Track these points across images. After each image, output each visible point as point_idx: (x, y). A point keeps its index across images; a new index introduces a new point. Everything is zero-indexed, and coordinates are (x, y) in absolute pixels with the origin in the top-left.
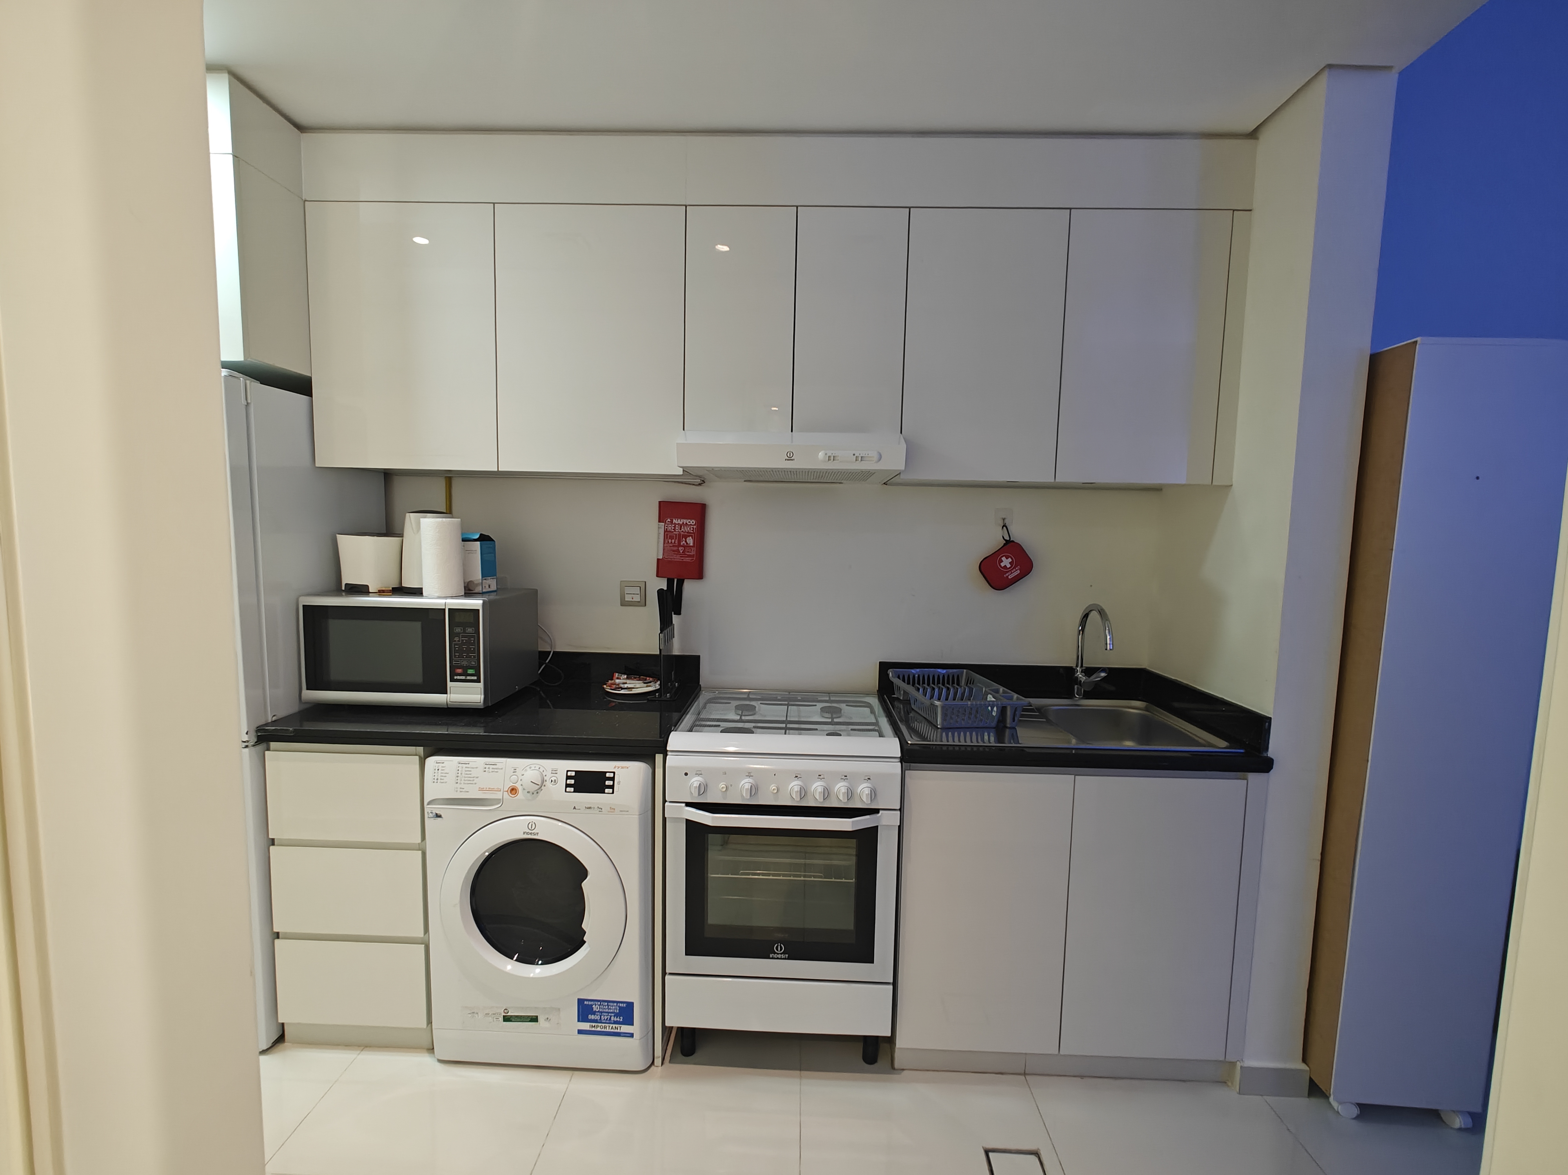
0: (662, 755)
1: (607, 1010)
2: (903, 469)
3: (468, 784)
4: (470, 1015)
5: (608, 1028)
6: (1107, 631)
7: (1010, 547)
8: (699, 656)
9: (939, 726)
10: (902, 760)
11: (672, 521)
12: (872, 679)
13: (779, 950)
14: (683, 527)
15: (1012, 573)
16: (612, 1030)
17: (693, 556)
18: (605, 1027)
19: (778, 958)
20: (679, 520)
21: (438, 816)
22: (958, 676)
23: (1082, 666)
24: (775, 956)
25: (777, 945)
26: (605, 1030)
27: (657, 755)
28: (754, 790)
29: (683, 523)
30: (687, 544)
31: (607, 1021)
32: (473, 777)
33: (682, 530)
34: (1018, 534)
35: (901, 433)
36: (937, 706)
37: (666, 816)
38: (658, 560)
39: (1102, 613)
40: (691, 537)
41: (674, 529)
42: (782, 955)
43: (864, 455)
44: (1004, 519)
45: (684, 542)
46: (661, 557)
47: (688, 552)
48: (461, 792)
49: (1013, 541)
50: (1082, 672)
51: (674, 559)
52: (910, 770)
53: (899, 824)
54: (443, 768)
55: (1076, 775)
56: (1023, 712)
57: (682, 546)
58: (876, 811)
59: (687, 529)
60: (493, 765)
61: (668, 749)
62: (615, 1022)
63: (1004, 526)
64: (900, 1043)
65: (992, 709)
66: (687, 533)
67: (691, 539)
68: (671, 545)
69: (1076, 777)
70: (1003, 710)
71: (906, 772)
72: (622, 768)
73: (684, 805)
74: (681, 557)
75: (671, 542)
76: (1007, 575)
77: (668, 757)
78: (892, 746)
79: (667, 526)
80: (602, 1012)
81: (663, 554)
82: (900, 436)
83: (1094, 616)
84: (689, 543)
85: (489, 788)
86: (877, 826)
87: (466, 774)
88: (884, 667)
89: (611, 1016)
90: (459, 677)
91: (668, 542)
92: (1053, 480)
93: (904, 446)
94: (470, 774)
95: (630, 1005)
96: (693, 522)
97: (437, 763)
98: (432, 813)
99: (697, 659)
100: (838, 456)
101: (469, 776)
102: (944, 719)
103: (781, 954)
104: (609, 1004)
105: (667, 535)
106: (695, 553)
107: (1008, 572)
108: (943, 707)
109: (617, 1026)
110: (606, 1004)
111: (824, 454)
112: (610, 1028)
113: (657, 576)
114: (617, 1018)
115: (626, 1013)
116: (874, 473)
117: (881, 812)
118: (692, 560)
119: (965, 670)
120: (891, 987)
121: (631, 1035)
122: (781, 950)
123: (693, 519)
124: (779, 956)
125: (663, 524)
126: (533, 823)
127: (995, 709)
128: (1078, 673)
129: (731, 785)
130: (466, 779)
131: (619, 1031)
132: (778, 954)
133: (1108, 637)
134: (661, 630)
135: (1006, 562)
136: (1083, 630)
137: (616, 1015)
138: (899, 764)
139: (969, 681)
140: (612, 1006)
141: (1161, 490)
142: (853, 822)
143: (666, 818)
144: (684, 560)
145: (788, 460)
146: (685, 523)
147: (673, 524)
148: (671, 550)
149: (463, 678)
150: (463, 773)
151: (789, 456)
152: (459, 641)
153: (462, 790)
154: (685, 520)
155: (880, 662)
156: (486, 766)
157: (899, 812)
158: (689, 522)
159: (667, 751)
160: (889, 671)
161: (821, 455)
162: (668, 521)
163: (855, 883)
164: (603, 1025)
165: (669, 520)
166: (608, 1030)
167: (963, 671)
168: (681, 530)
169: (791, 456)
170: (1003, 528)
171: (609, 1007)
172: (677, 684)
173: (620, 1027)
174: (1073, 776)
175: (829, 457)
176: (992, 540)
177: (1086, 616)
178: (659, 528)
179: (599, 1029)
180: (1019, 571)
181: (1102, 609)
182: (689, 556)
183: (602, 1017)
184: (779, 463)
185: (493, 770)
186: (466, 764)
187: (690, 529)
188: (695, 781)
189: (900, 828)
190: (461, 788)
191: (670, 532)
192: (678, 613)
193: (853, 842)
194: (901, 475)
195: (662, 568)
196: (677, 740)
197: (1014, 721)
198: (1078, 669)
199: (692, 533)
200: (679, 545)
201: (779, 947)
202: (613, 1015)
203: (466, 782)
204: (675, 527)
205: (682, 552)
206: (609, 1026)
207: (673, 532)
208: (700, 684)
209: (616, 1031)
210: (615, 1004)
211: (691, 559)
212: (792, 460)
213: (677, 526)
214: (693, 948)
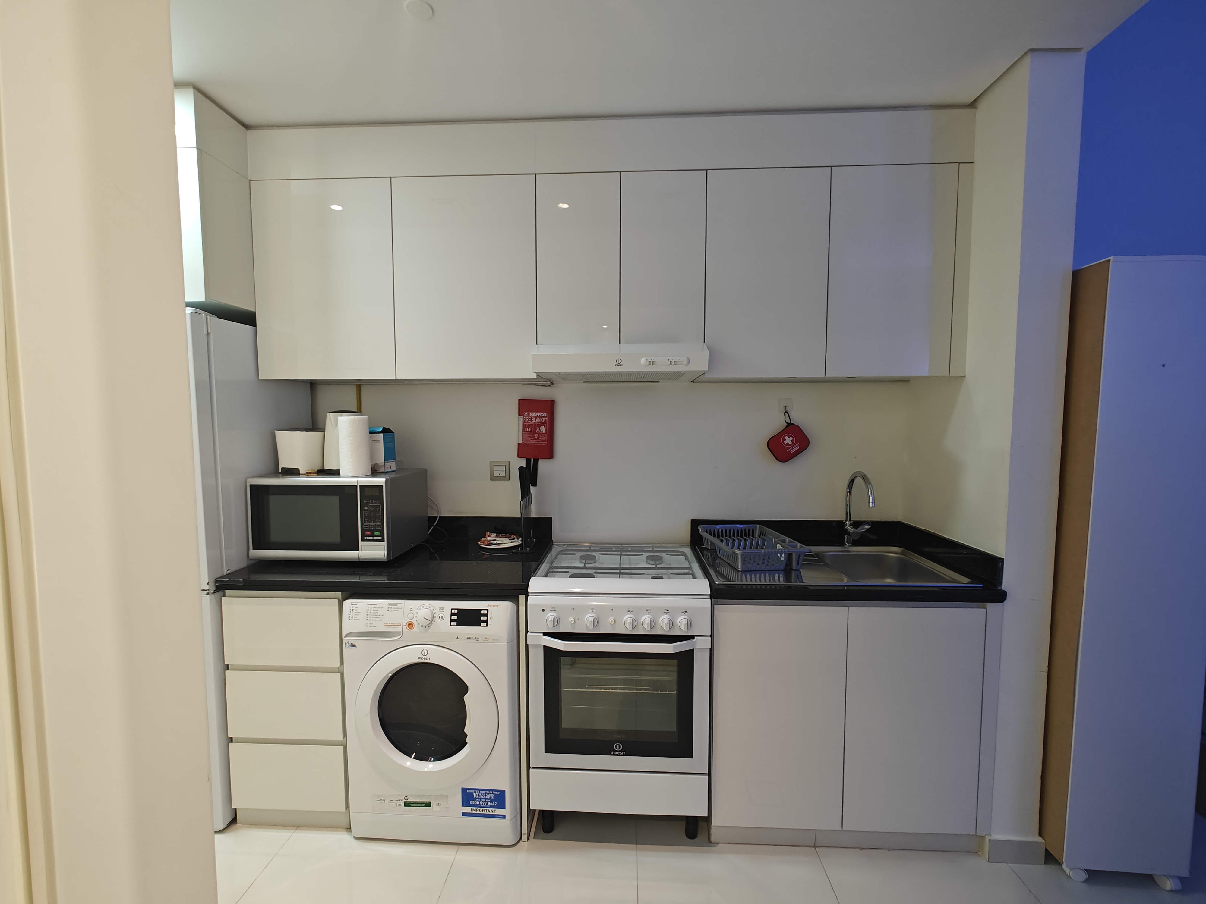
0: (524, 596)
1: (485, 797)
2: (707, 370)
3: (376, 620)
4: (379, 802)
5: (485, 811)
6: (869, 492)
7: (791, 428)
8: (551, 518)
9: (739, 570)
10: (712, 596)
11: (529, 414)
12: (686, 533)
13: (618, 748)
14: (537, 418)
15: (793, 449)
16: (489, 813)
17: (545, 441)
18: (483, 811)
19: (617, 755)
20: (534, 413)
21: (353, 646)
22: (753, 530)
23: (850, 520)
24: (615, 753)
25: (616, 744)
26: (483, 813)
27: (520, 596)
28: (596, 622)
29: (537, 416)
30: (540, 431)
31: (485, 806)
32: (380, 615)
33: (537, 421)
34: (797, 418)
35: (704, 342)
36: (737, 554)
37: (528, 644)
38: (519, 444)
39: (865, 478)
40: (543, 426)
41: (531, 421)
42: (621, 752)
43: (676, 360)
44: (785, 407)
45: (538, 430)
46: (521, 442)
47: (541, 438)
48: (371, 626)
49: (793, 424)
50: (850, 525)
51: (531, 443)
52: (718, 604)
53: (710, 648)
54: (356, 609)
55: (848, 607)
56: (805, 557)
57: (536, 433)
58: (692, 637)
59: (540, 420)
60: (395, 605)
61: (529, 591)
62: (491, 807)
63: (786, 412)
64: (715, 822)
65: (781, 555)
66: (541, 423)
67: (544, 428)
68: (528, 433)
69: (849, 608)
70: (789, 556)
71: (715, 606)
72: (494, 606)
73: (542, 634)
74: (536, 441)
75: (529, 430)
76: (789, 450)
77: (529, 597)
78: (703, 586)
79: (525, 418)
80: (480, 799)
81: (523, 440)
82: (704, 345)
83: (859, 481)
84: (542, 431)
85: (392, 624)
86: (693, 649)
87: (375, 613)
88: (695, 524)
89: (487, 802)
90: (368, 538)
91: (526, 430)
92: (824, 376)
93: (707, 353)
94: (377, 613)
95: (503, 793)
96: (545, 414)
97: (352, 604)
98: (348, 643)
99: (550, 519)
100: (656, 362)
101: (376, 614)
102: (743, 564)
103: (619, 751)
104: (486, 792)
105: (526, 425)
106: (547, 439)
107: (790, 447)
108: (742, 555)
109: (492, 809)
110: (484, 792)
111: (645, 360)
112: (487, 811)
113: (518, 457)
114: (492, 803)
115: (499, 799)
116: (684, 374)
117: (696, 638)
118: (545, 443)
119: (758, 525)
120: (707, 777)
121: (504, 817)
122: (619, 749)
123: (545, 412)
124: (618, 753)
125: (522, 416)
126: (426, 650)
127: (783, 555)
128: (847, 526)
129: (578, 619)
130: (374, 616)
131: (494, 813)
132: (617, 751)
133: (871, 497)
134: (521, 498)
135: (788, 440)
136: (850, 492)
137: (492, 801)
138: (710, 600)
139: (762, 534)
140: (489, 794)
141: (908, 381)
142: (674, 646)
143: (528, 645)
144: (539, 444)
145: (617, 365)
146: (539, 416)
147: (530, 416)
148: (529, 437)
149: (372, 538)
150: (372, 612)
151: (618, 362)
152: (368, 510)
153: (371, 625)
154: (539, 413)
155: (691, 520)
156: (389, 606)
157: (710, 638)
158: (542, 415)
159: (529, 592)
160: (699, 526)
161: (643, 360)
162: (526, 415)
163: (677, 694)
164: (482, 808)
165: (526, 413)
166: (485, 813)
167: (757, 526)
168: (535, 421)
169: (620, 362)
170: (785, 414)
171: (486, 794)
172: (534, 540)
173: (495, 810)
174: (847, 607)
175: (649, 362)
176: (777, 423)
177: (852, 481)
178: (519, 420)
179: (478, 812)
180: (799, 447)
181: (865, 475)
182: (542, 441)
183: (481, 802)
184: (612, 368)
185: (395, 609)
186: (374, 605)
187: (543, 420)
188: (551, 615)
189: (711, 650)
190: (370, 624)
191: (527, 422)
192: (535, 485)
193: (675, 662)
194: (705, 374)
195: (522, 450)
196: (535, 584)
197: (798, 564)
198: (847, 522)
199: (544, 423)
200: (535, 433)
201: (618, 746)
202: (489, 800)
203: (374, 619)
204: (531, 419)
205: (537, 438)
206: (486, 810)
207: (529, 423)
208: (552, 539)
209: (492, 813)
210: (491, 792)
211: (543, 443)
212: (621, 365)
213: (533, 418)
214: (551, 747)
